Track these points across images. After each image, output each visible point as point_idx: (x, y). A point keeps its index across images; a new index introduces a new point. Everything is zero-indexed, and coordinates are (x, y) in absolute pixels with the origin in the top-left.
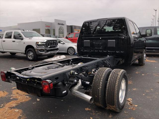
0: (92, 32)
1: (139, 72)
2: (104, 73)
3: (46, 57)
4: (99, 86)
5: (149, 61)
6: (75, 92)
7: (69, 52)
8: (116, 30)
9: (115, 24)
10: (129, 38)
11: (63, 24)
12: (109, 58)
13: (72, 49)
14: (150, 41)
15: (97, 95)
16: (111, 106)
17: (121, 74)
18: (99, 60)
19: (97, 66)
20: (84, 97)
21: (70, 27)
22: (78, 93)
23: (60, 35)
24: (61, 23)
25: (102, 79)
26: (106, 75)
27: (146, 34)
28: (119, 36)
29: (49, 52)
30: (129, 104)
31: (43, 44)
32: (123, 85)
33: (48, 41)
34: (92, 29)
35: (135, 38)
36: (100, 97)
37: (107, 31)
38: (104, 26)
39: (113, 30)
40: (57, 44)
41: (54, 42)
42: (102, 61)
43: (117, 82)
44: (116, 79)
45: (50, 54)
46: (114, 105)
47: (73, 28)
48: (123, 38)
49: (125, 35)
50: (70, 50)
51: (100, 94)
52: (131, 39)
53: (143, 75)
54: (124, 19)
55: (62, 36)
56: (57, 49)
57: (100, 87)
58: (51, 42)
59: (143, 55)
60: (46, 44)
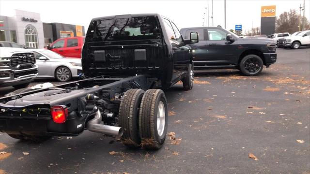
0: (103, 37)
1: (185, 99)
2: (135, 96)
3: (11, 87)
4: (129, 114)
5: (200, 82)
6: (94, 126)
7: (58, 76)
8: (146, 34)
9: (143, 24)
10: (166, 45)
11: (35, 19)
12: (138, 78)
13: (64, 70)
14: (200, 51)
15: (126, 128)
16: (147, 140)
17: (158, 95)
18: (123, 80)
19: (122, 89)
20: (109, 130)
21: (51, 26)
22: (99, 127)
23: (30, 43)
24: (29, 18)
25: (132, 103)
26: (137, 98)
27: (191, 40)
28: (150, 42)
29: (18, 77)
30: (171, 139)
31: (5, 60)
32: (161, 112)
33: (16, 55)
34: (102, 32)
35: (174, 45)
36: (131, 129)
37: (131, 35)
38: (124, 27)
39: (142, 33)
40: (35, 62)
41: (27, 58)
42: (129, 81)
43: (153, 105)
44: (152, 101)
45: (21, 81)
46: (150, 138)
47: (57, 27)
48: (157, 45)
49: (159, 41)
50: (60, 72)
51: (131, 126)
52: (169, 48)
53: (190, 102)
54: (157, 17)
55: (34, 44)
56: (35, 71)
57: (131, 116)
58: (21, 57)
59: (189, 73)
60: (12, 61)
